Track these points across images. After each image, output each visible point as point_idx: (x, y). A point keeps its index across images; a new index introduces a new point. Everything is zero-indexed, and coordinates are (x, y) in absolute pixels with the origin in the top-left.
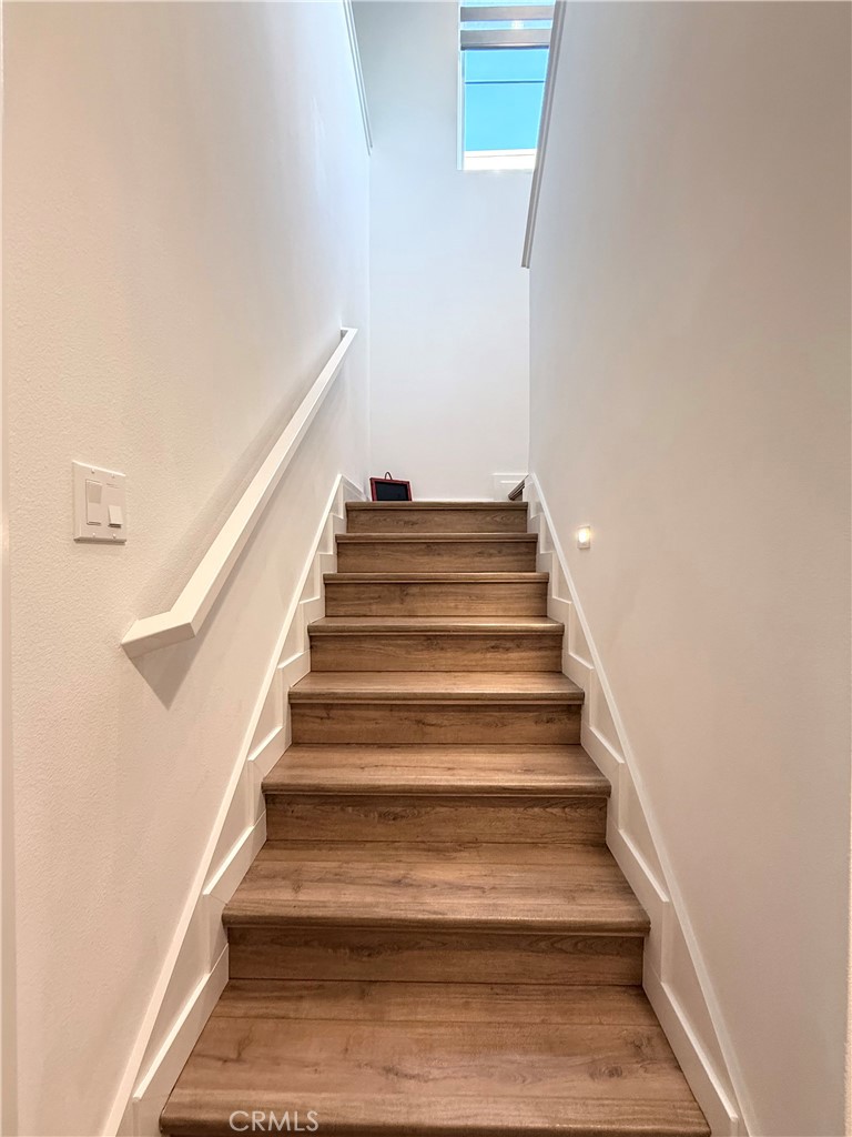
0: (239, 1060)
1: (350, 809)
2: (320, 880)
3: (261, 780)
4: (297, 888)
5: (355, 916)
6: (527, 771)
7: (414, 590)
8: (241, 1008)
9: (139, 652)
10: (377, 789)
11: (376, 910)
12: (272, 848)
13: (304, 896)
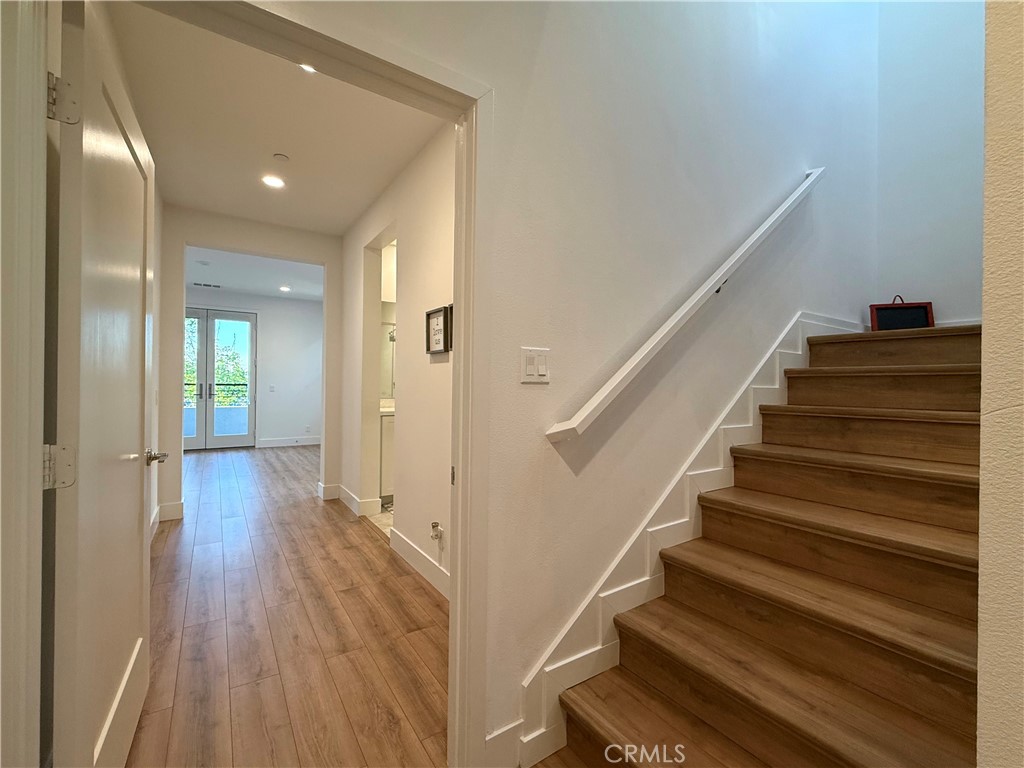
0: (604, 700)
1: (723, 595)
2: (683, 632)
3: (660, 549)
4: (664, 628)
5: (689, 661)
6: (920, 633)
7: (857, 425)
8: (618, 680)
9: (558, 441)
10: (742, 586)
11: (707, 667)
12: (665, 600)
13: (663, 633)
